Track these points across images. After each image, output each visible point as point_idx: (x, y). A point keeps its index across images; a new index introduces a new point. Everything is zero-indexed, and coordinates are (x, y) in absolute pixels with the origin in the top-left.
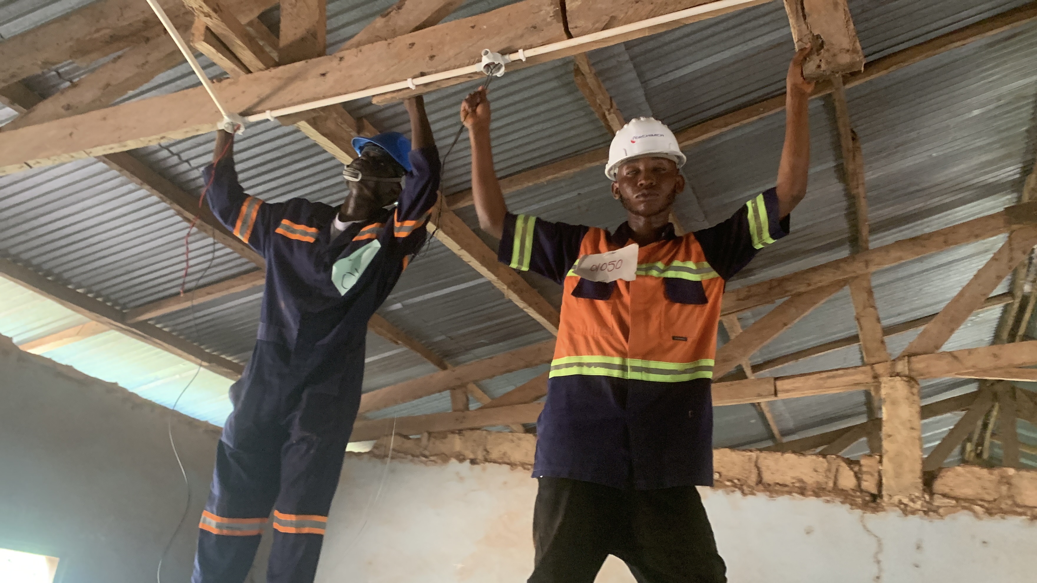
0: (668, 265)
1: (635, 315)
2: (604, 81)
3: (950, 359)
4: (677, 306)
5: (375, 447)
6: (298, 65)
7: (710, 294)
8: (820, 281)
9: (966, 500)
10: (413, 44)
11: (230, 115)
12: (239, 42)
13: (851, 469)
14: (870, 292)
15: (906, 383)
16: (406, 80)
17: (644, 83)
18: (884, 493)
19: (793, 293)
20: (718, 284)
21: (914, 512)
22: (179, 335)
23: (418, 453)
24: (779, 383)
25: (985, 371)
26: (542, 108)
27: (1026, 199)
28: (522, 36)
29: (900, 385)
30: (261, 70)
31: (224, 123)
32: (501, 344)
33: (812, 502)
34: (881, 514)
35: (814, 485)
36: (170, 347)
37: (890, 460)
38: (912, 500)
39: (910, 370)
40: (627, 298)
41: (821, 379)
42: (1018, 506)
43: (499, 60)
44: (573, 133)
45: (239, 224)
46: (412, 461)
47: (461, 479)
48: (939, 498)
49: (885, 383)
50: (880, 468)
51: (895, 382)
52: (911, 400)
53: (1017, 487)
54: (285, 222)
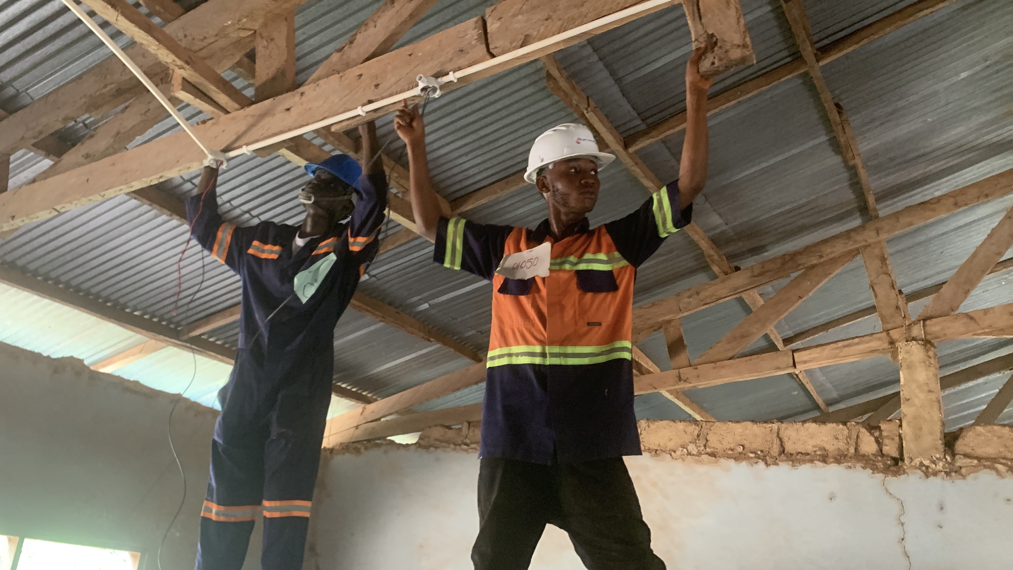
0: (580, 257)
1: (550, 307)
2: (577, 83)
3: (966, 320)
4: (589, 295)
5: (421, 438)
6: (267, 103)
7: (621, 282)
8: (832, 253)
9: (987, 459)
10: (361, 75)
11: (212, 152)
12: (213, 88)
13: (872, 434)
14: (883, 260)
15: (923, 347)
16: (356, 108)
17: (618, 80)
18: (906, 456)
19: (806, 265)
20: (628, 272)
21: (935, 474)
23: (460, 443)
24: (796, 355)
28: (451, 60)
29: (916, 349)
30: (237, 110)
31: (209, 161)
33: (833, 469)
34: (903, 477)
35: (836, 452)
37: (909, 423)
38: (934, 462)
39: (925, 333)
40: (544, 291)
41: (837, 348)
43: (434, 83)
45: (216, 247)
46: (454, 449)
48: (960, 458)
49: (901, 348)
50: (901, 432)
51: (911, 346)
52: (928, 363)
54: (255, 243)
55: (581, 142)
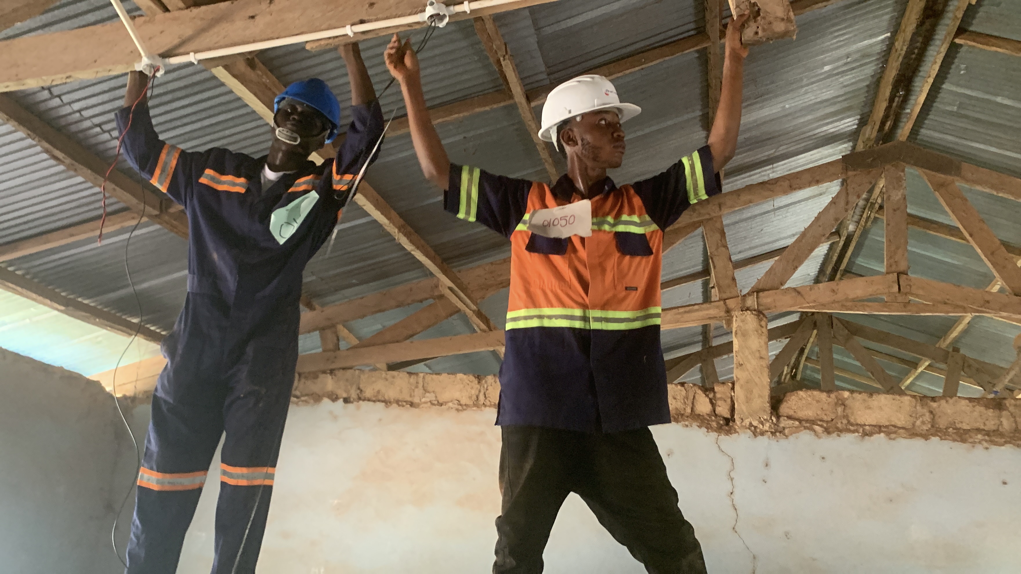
0: (616, 218)
1: (592, 268)
2: (500, 27)
3: (794, 294)
4: (628, 258)
6: (222, 6)
7: (653, 246)
9: (807, 421)
11: (150, 56)
13: (707, 396)
14: (722, 231)
15: (756, 317)
16: (345, 26)
17: (538, 29)
18: (736, 417)
20: (658, 236)
21: (762, 433)
22: (33, 278)
25: (824, 306)
27: (860, 147)
29: (750, 319)
32: (371, 284)
34: (735, 436)
36: (24, 291)
37: (742, 387)
38: (761, 423)
39: (758, 304)
40: (583, 253)
42: (852, 425)
44: (465, 77)
45: (158, 172)
47: (335, 418)
48: (784, 420)
49: (737, 317)
50: (733, 394)
51: (746, 316)
52: (760, 332)
53: (850, 408)
54: (208, 171)
55: (609, 93)
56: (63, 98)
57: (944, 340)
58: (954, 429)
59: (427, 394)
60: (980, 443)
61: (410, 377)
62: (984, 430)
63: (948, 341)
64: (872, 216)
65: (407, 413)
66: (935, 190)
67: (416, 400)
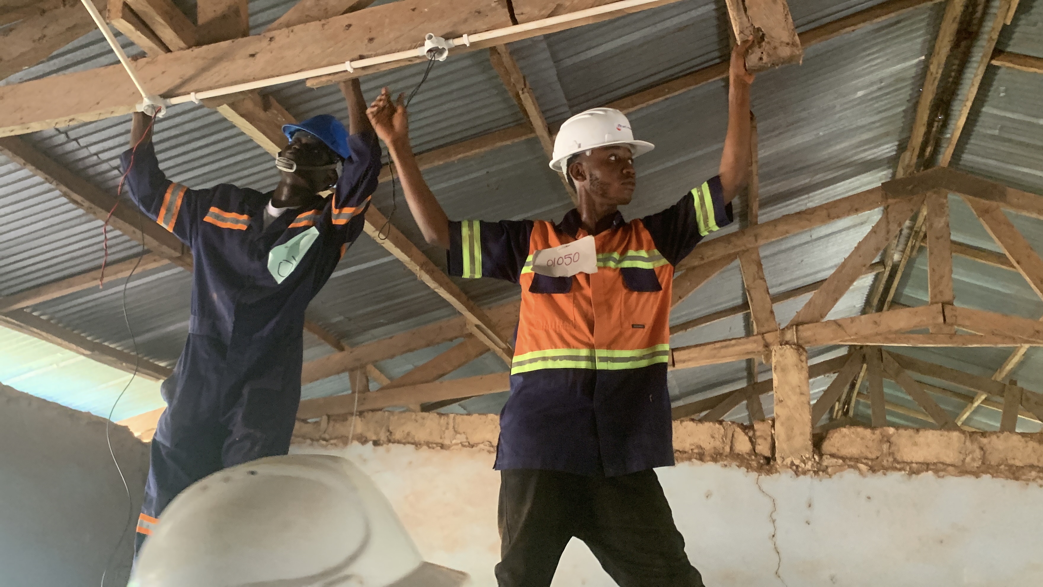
0: (623, 253)
1: (597, 306)
2: (518, 60)
3: (834, 327)
4: (635, 294)
6: (224, 44)
7: (662, 282)
8: (712, 255)
9: (851, 459)
10: (349, 26)
11: (151, 97)
12: (159, 19)
13: (746, 434)
14: (759, 263)
15: (795, 351)
16: (344, 63)
17: (557, 61)
18: (778, 455)
19: (688, 266)
20: (668, 270)
21: (805, 473)
22: (59, 323)
23: (318, 437)
25: (866, 338)
26: (454, 86)
27: (900, 174)
28: (466, 21)
29: (790, 354)
30: (182, 49)
31: (144, 105)
32: (400, 323)
33: (710, 467)
34: (775, 476)
35: (713, 451)
36: (50, 336)
37: (782, 424)
38: (803, 462)
39: (797, 338)
40: (588, 290)
41: (715, 348)
42: (898, 463)
43: (443, 44)
44: (484, 111)
45: (163, 211)
46: (311, 445)
47: (364, 461)
48: (827, 458)
49: (775, 351)
50: (773, 432)
51: (785, 350)
52: (800, 367)
53: (895, 445)
54: (213, 210)
55: (622, 129)
56: (79, 141)
57: (1000, 372)
58: (1006, 465)
59: (458, 436)
60: (1034, 480)
61: (440, 417)
62: (1038, 467)
63: (1004, 374)
64: (918, 245)
65: (438, 456)
66: (979, 217)
67: (447, 442)
